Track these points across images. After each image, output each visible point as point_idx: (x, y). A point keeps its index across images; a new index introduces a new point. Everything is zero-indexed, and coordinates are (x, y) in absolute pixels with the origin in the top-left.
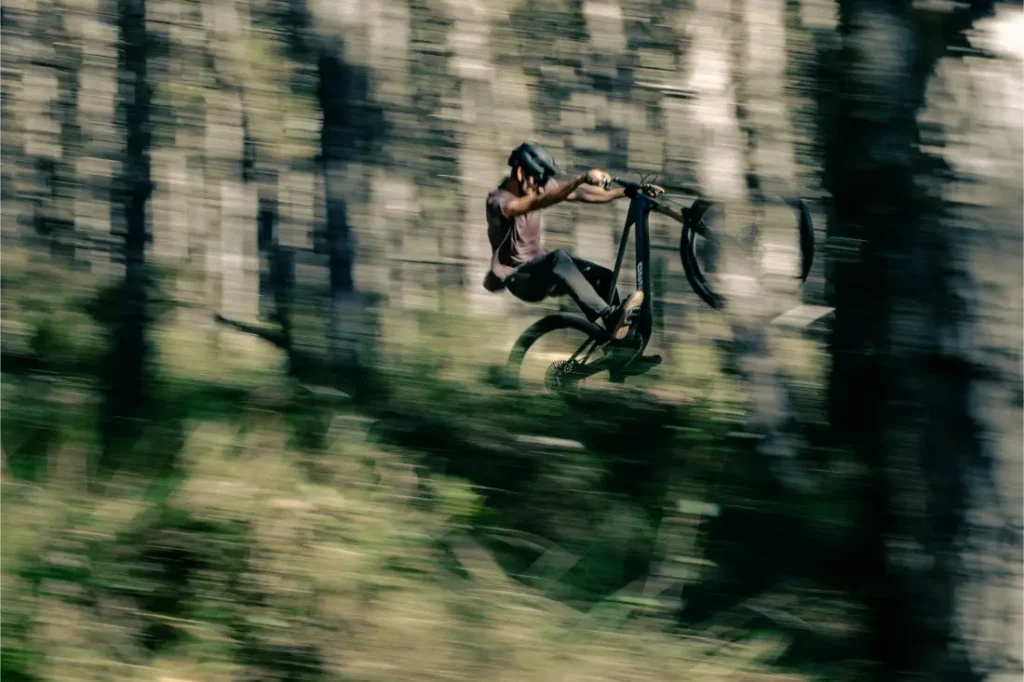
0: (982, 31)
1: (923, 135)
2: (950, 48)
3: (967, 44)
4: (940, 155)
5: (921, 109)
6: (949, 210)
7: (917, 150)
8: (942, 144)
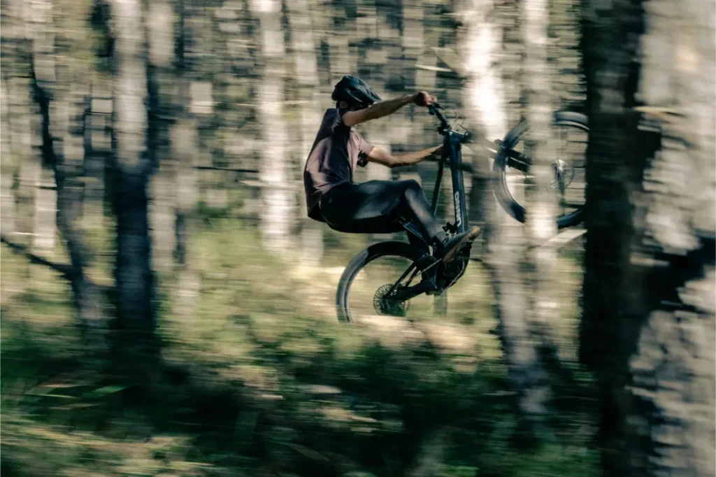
0: (693, 290)
1: (636, 379)
2: (663, 302)
3: (679, 301)
4: (651, 398)
5: (634, 356)
6: (658, 450)
7: (630, 392)
8: (654, 388)
